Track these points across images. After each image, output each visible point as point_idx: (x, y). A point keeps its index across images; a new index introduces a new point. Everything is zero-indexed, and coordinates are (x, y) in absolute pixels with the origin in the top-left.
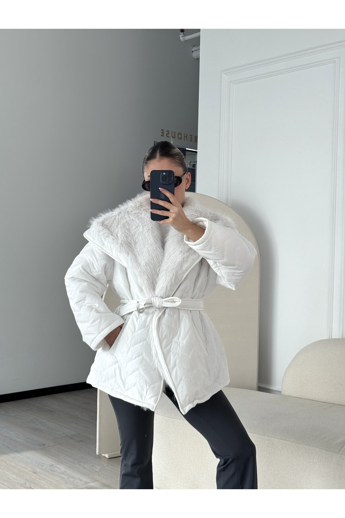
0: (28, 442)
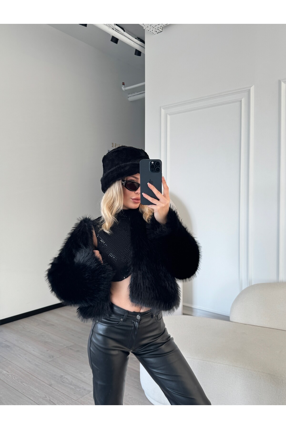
0: (42, 355)
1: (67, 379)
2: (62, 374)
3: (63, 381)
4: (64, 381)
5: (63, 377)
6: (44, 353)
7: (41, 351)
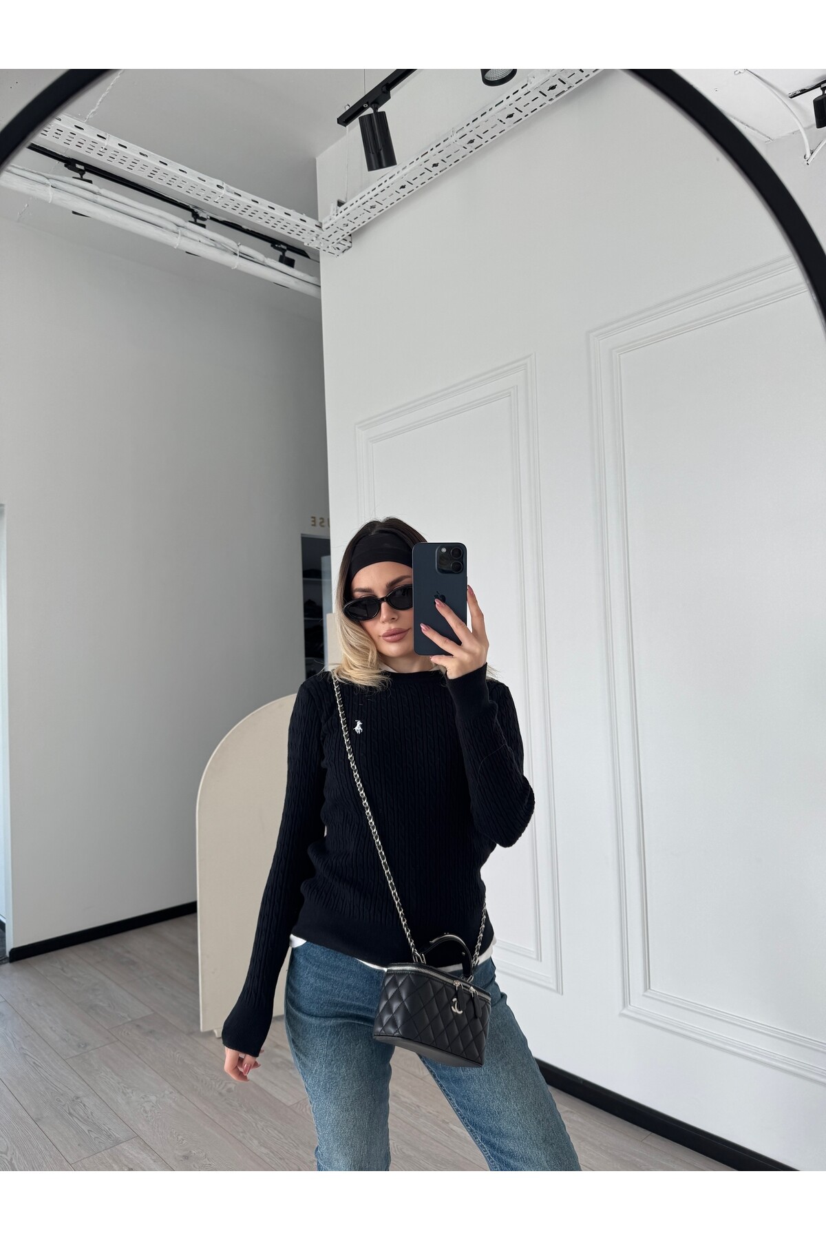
0: (64, 1040)
1: (84, 1105)
2: (80, 1093)
3: (72, 1111)
4: (74, 1110)
5: (79, 1100)
6: (72, 1034)
7: (67, 1031)
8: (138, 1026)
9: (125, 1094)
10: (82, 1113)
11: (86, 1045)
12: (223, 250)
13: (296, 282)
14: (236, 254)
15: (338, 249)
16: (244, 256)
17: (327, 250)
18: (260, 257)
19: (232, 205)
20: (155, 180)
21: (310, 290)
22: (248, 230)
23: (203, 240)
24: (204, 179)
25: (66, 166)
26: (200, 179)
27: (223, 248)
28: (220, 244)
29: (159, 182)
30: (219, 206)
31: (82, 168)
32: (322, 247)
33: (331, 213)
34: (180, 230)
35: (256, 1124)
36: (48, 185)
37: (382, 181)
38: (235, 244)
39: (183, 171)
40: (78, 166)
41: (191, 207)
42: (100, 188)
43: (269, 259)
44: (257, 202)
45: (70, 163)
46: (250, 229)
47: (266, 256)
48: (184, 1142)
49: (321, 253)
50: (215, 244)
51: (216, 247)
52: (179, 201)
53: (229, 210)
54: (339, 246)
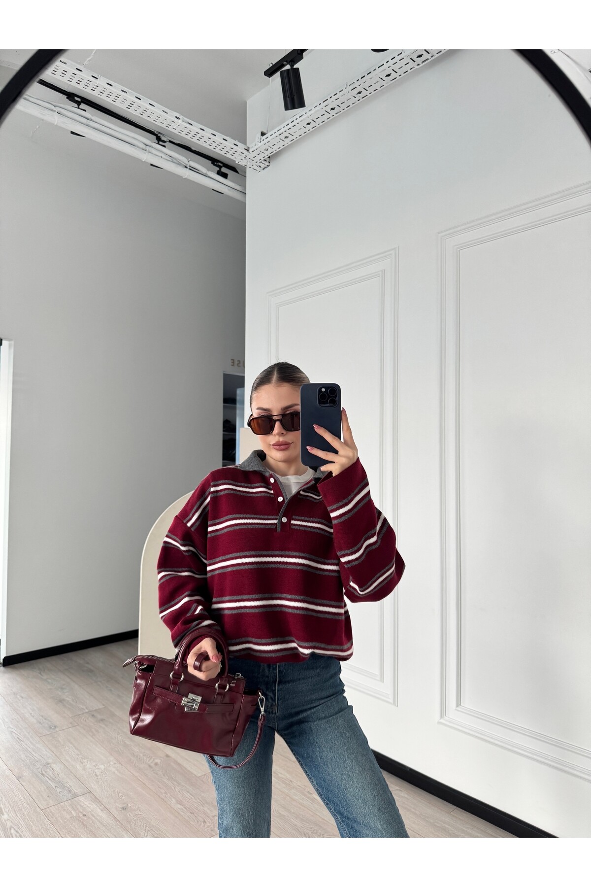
1: (53, 769)
2: (50, 761)
3: (44, 772)
4: (46, 772)
5: (49, 765)
6: (45, 719)
7: (42, 716)
8: (93, 715)
9: (82, 763)
10: (51, 774)
11: (55, 727)
12: (178, 164)
13: (229, 190)
14: (186, 167)
15: (260, 167)
16: (192, 169)
17: (252, 167)
18: (203, 170)
19: (185, 131)
20: (131, 110)
21: (237, 196)
22: (195, 151)
23: (164, 156)
24: (167, 112)
25: (67, 98)
26: (164, 111)
27: (177, 162)
28: (176, 159)
29: (135, 113)
30: (176, 132)
31: (79, 100)
32: (249, 165)
33: (257, 140)
34: (148, 148)
35: (175, 788)
36: (55, 111)
37: (294, 119)
38: (187, 160)
39: (152, 105)
40: (76, 98)
41: (156, 133)
42: (92, 116)
43: (210, 172)
44: (204, 130)
45: (71, 96)
46: (197, 150)
47: (208, 170)
48: (123, 798)
49: (248, 170)
50: (173, 160)
51: (172, 162)
52: (147, 128)
53: (183, 135)
54: (261, 165)
